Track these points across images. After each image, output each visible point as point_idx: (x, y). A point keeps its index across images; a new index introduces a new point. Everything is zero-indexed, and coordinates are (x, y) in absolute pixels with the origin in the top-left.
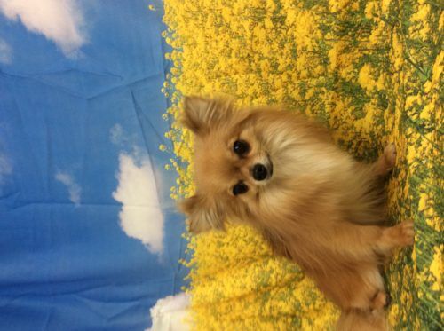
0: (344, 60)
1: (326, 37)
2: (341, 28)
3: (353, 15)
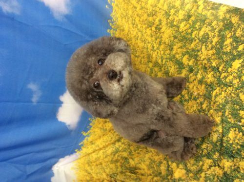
0: (179, 51)
1: (175, 41)
2: (181, 38)
3: (187, 34)
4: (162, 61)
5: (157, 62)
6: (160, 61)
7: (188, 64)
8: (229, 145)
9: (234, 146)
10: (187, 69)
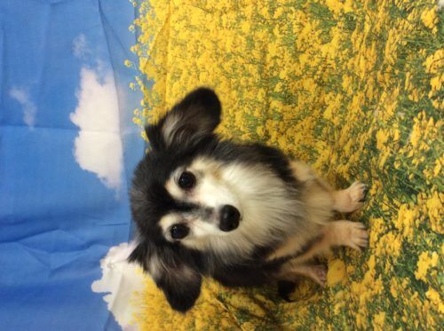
4: (272, 11)
5: (258, 15)
6: (265, 12)
7: (342, 10)
8: (405, 164)
9: (413, 162)
10: (343, 25)
